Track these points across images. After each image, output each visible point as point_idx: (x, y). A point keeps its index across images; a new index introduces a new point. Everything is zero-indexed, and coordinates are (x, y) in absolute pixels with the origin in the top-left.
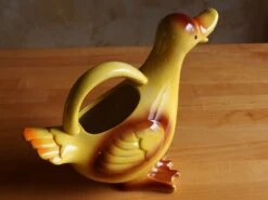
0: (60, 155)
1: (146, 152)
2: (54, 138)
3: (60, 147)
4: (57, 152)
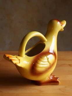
3: (19, 60)
4: (19, 62)
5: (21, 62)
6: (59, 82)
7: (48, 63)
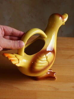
0: (19, 62)
1: (49, 62)
2: (16, 56)
5: (20, 62)
6: (56, 78)
7: (46, 61)
